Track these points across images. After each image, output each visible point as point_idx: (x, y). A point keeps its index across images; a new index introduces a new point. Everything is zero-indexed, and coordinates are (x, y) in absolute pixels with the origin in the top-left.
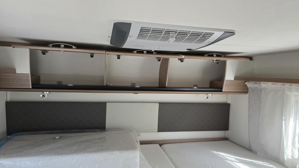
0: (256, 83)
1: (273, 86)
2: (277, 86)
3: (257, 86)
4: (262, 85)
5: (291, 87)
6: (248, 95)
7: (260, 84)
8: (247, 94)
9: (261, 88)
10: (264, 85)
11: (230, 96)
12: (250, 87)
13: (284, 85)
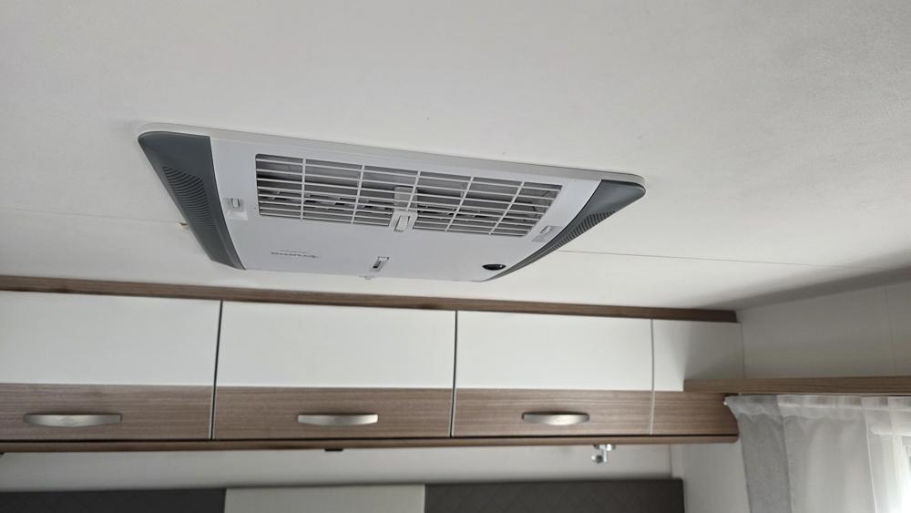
0: (760, 401)
1: (821, 407)
2: (834, 407)
3: (767, 413)
4: (781, 404)
5: (885, 408)
6: (738, 444)
7: (774, 401)
8: (734, 441)
9: (781, 418)
10: (788, 405)
11: (679, 449)
12: (741, 415)
13: (858, 402)
